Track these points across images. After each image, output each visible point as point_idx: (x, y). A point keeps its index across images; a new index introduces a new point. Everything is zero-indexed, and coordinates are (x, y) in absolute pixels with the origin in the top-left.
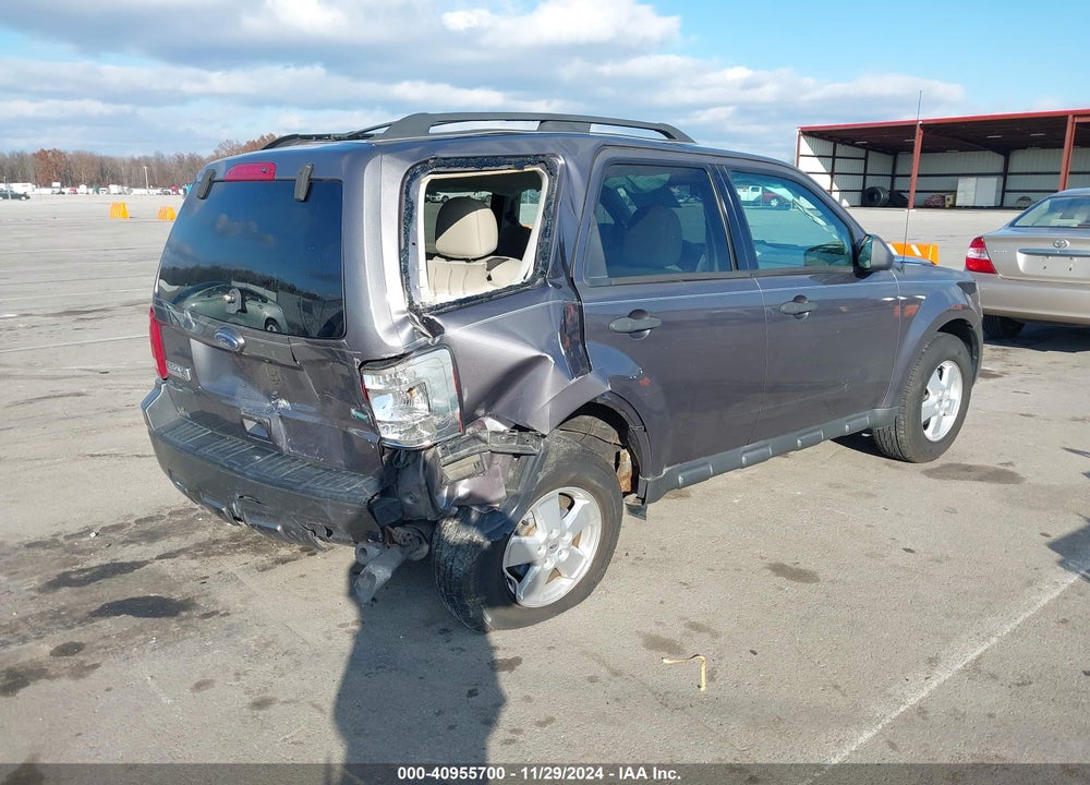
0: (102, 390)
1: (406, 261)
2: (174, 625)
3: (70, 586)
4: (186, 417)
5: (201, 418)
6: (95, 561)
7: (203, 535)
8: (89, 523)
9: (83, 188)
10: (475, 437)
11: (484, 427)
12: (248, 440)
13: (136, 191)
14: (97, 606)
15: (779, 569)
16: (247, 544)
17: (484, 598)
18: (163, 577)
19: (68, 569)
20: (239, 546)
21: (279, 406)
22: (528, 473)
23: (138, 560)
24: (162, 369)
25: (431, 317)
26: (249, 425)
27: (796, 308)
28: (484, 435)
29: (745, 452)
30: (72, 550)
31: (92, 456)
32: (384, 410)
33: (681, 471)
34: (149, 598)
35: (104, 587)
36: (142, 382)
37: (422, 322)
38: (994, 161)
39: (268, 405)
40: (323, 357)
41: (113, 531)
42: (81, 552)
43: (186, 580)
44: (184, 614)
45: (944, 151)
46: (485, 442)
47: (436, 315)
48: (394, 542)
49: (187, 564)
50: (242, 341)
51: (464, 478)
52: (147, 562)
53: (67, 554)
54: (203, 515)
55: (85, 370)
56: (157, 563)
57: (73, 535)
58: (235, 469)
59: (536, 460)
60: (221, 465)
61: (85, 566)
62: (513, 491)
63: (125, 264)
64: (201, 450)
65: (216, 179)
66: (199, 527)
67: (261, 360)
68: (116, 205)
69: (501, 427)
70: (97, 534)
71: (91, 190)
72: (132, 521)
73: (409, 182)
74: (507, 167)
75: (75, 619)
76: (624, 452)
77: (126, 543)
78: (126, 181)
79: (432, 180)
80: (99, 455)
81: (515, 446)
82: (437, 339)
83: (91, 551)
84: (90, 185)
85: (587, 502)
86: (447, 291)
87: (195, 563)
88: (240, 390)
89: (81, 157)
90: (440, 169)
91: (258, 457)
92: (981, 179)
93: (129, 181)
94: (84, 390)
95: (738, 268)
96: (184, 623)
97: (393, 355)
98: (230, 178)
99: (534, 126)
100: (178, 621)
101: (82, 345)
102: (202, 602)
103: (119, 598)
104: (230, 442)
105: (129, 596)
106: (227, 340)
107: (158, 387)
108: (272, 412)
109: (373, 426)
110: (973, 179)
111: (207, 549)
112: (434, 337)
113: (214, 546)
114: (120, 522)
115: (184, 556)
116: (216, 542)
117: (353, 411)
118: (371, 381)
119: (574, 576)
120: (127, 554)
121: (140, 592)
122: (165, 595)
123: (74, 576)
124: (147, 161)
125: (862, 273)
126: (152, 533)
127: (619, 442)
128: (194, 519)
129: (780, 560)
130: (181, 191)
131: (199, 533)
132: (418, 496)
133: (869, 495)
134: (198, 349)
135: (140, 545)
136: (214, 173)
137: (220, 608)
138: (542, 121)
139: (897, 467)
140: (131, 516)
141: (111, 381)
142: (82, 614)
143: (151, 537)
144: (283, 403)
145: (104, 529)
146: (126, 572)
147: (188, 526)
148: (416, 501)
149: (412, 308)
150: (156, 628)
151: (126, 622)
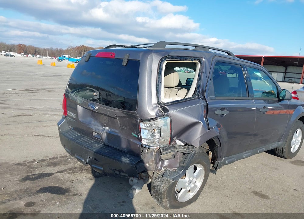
0: (37, 114)
1: (158, 87)
2: (64, 198)
3: (30, 180)
4: (72, 129)
5: (76, 129)
6: (37, 172)
7: (71, 165)
8: (34, 158)
9: (30, 55)
10: (173, 147)
11: (176, 143)
12: (93, 138)
13: (44, 57)
14: (38, 188)
15: (256, 193)
16: (85, 170)
17: (168, 199)
18: (59, 179)
19: (29, 174)
20: (82, 170)
21: (106, 129)
22: (188, 159)
23: (51, 173)
24: (65, 113)
25: (165, 106)
26: (95, 134)
27: (263, 110)
28: (176, 146)
29: (244, 154)
30: (30, 167)
31: (35, 135)
32: (145, 134)
33: (227, 159)
34: (55, 187)
35: (40, 182)
36: (48, 113)
37: (161, 107)
38: (283, 69)
39: (102, 128)
40: (125, 116)
41: (42, 161)
42: (33, 168)
43: (67, 181)
44: (67, 194)
45: (269, 65)
46: (176, 148)
47: (167, 106)
48: (141, 178)
49: (67, 176)
50: (97, 108)
51: (167, 159)
52: (54, 174)
53: (29, 169)
54: (70, 158)
55: (32, 108)
56: (57, 174)
57: (30, 162)
58: (89, 148)
59: (191, 156)
60: (85, 147)
61: (34, 173)
62: (182, 165)
63: (42, 77)
64: (77, 140)
65: (91, 56)
66: (69, 162)
67: (102, 114)
68: (40, 61)
69: (182, 144)
70: (38, 162)
71: (32, 56)
72: (48, 158)
73: (161, 63)
74: (188, 60)
75: (32, 193)
76: (210, 152)
77: (47, 166)
78: (42, 54)
79: (167, 63)
80: (37, 135)
81: (185, 151)
82: (166, 113)
83: (36, 168)
84: (32, 54)
85: (201, 169)
86: (168, 98)
87: (69, 175)
88: (93, 123)
89: (30, 47)
90: (170, 59)
91: (97, 145)
92: (279, 73)
93: (43, 55)
94: (32, 114)
95: (249, 97)
96: (67, 197)
97: (152, 118)
98: (98, 56)
99: (193, 48)
100: (65, 196)
101: (31, 100)
102: (72, 190)
103: (46, 186)
104: (86, 138)
105: (49, 186)
106: (92, 107)
107: (63, 118)
108: (103, 131)
109: (140, 140)
110: (276, 73)
111: (72, 170)
112: (165, 113)
113: (75, 170)
114: (44, 158)
115: (65, 172)
116: (75, 168)
117: (133, 134)
118: (142, 125)
119: (194, 192)
120: (48, 170)
121: (52, 184)
122: (60, 186)
123: (31, 177)
124: (48, 49)
125: (280, 100)
126: (55, 163)
127: (209, 149)
128: (67, 160)
129: (255, 190)
130: (57, 58)
131: (69, 164)
132: (151, 164)
133: (276, 169)
134: (80, 108)
135: (51, 167)
136: (91, 54)
137: (78, 193)
138: (196, 47)
139: (281, 160)
140: (48, 157)
141: (39, 112)
142: (34, 191)
143: (55, 164)
144: (107, 128)
145: (40, 161)
146: (47, 176)
147: (66, 162)
148: (150, 165)
149: (159, 103)
150: (58, 199)
151: (48, 195)
